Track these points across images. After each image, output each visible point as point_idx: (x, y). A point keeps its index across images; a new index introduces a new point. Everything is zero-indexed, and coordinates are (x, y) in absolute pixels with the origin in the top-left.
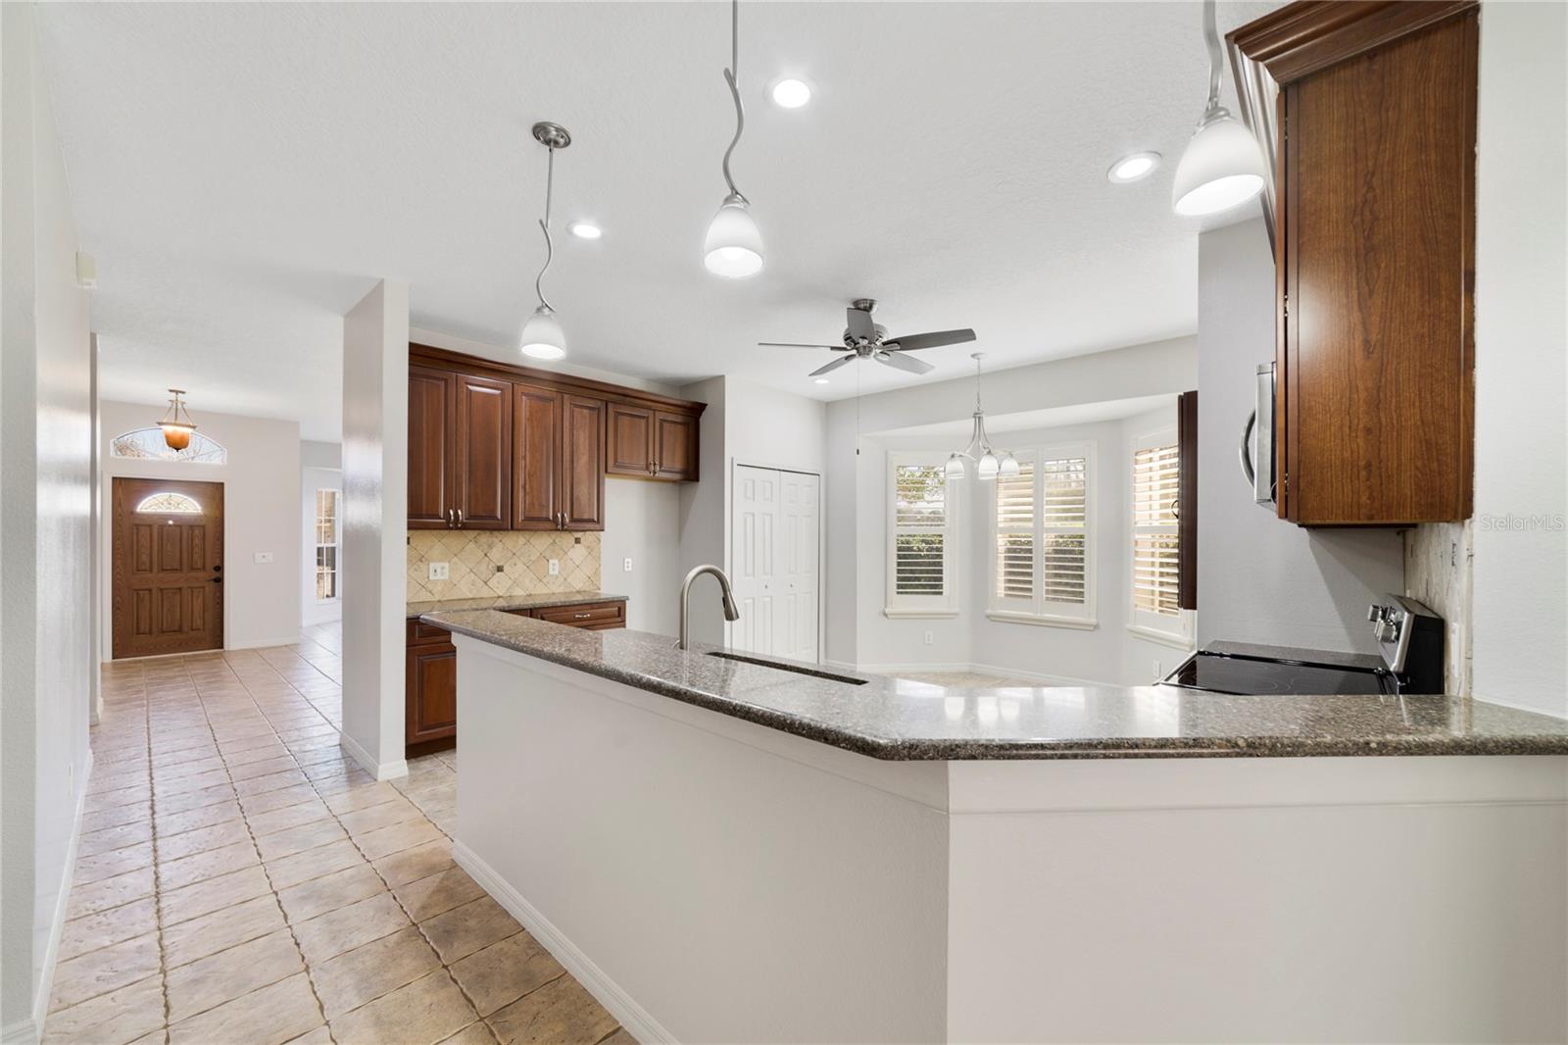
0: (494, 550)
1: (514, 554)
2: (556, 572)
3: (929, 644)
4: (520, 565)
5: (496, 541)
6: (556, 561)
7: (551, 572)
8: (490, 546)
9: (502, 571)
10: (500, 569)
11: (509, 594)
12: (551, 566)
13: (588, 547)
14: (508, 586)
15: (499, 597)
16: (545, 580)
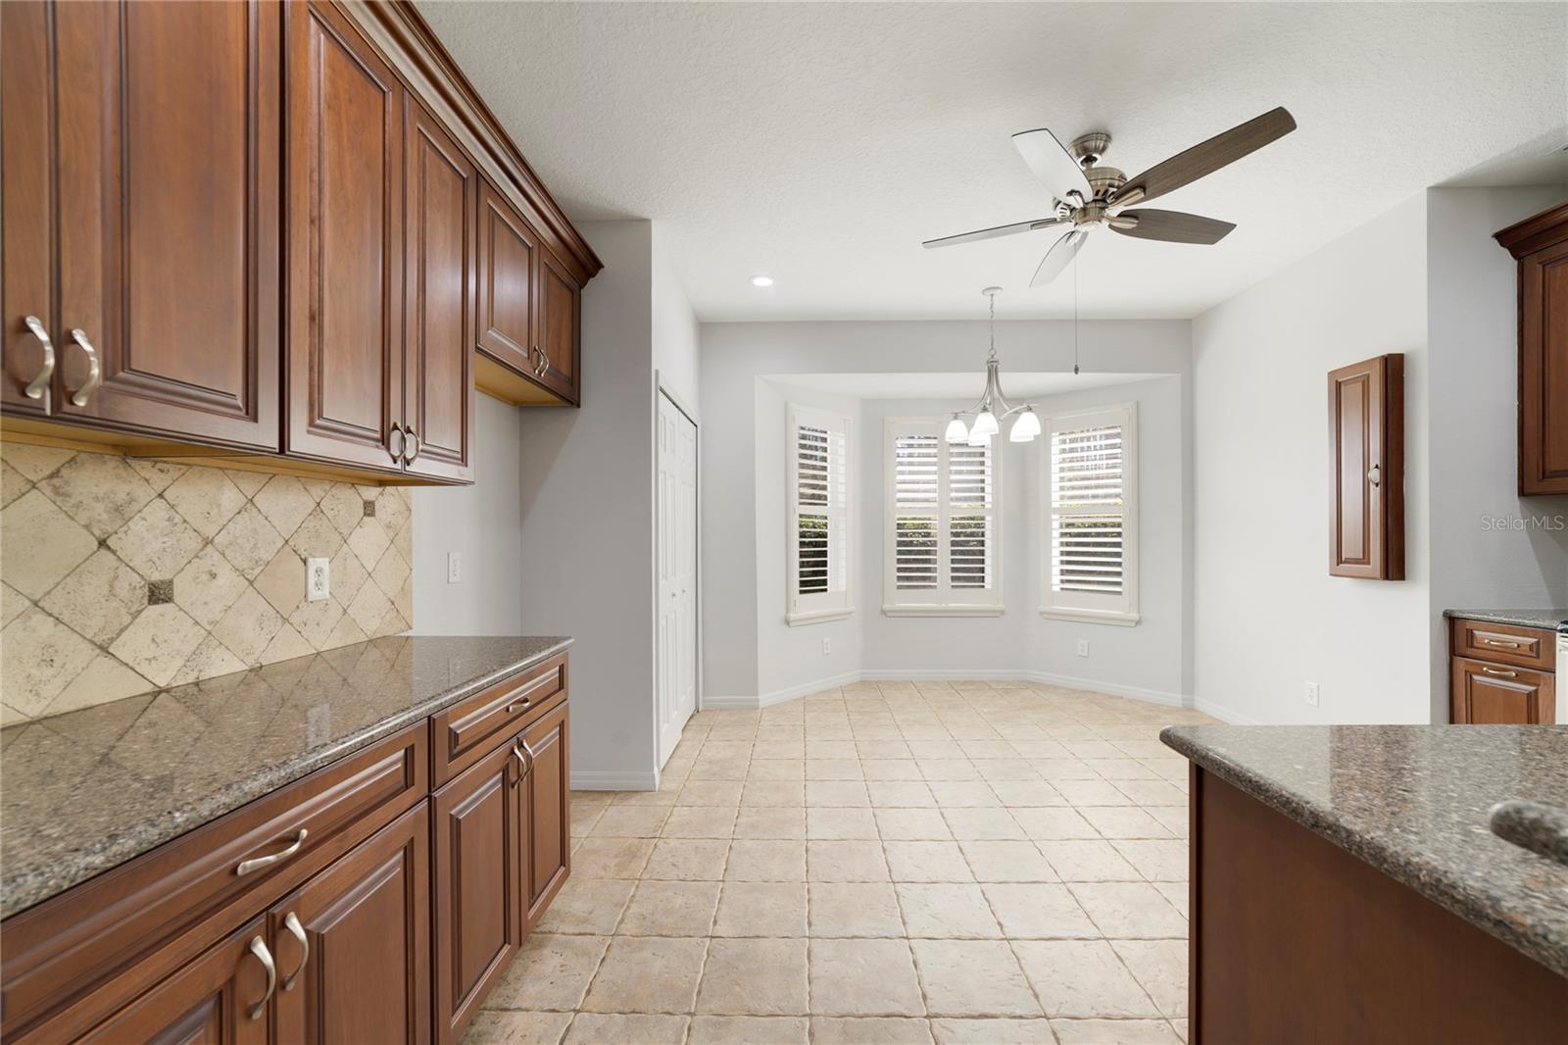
0: (137, 526)
1: (208, 542)
2: (325, 593)
3: (827, 654)
4: (227, 578)
5: (143, 493)
6: (323, 562)
7: (314, 594)
8: (121, 513)
9: (169, 599)
10: (159, 594)
11: (191, 678)
12: (312, 578)
13: (389, 527)
14: (188, 649)
15: (158, 692)
16: (296, 619)
